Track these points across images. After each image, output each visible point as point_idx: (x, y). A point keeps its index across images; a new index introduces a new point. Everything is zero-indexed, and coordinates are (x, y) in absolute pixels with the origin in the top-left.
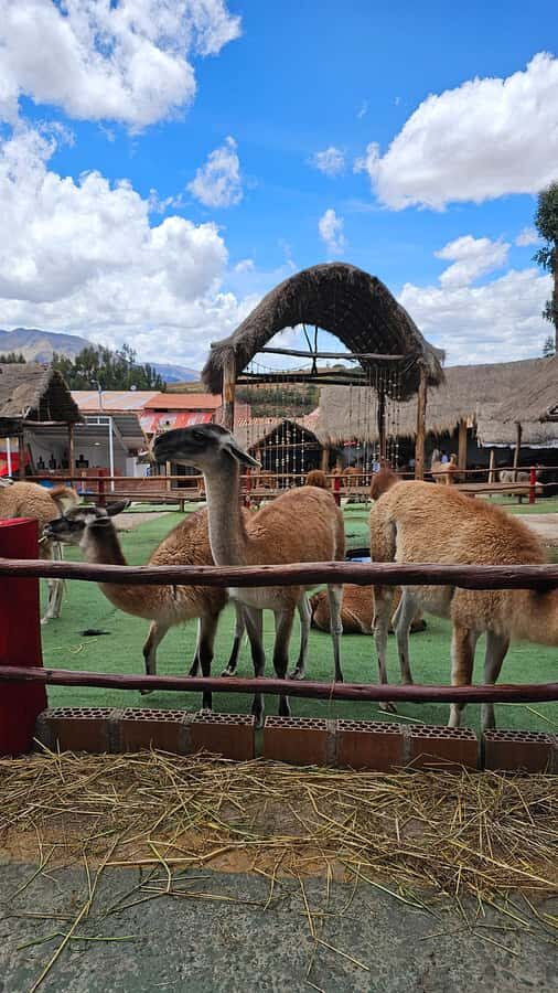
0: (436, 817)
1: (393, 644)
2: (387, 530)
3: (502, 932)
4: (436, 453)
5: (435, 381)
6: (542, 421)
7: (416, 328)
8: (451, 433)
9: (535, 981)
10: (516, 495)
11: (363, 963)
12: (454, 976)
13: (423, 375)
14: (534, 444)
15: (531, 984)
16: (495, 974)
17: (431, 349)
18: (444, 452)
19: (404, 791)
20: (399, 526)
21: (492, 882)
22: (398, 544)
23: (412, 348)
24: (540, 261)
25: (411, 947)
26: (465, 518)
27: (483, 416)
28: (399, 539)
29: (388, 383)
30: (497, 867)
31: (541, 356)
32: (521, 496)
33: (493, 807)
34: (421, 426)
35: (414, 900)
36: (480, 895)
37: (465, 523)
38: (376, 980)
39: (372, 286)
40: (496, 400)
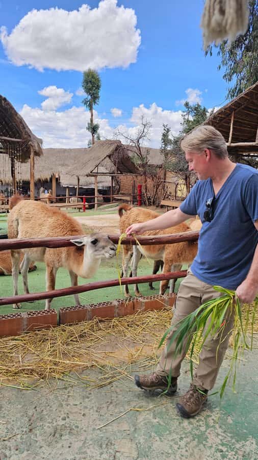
0: (39, 350)
1: (21, 278)
2: (15, 224)
3: (66, 388)
4: (42, 189)
5: (38, 154)
6: (87, 176)
7: (27, 127)
8: (49, 179)
9: (78, 403)
10: (78, 208)
11: (3, 421)
12: (45, 413)
13: (32, 150)
14: (85, 186)
15: (76, 405)
16: (62, 406)
17: (35, 138)
18: (46, 189)
19: (24, 342)
20: (20, 221)
21: (62, 370)
22: (19, 230)
23: (25, 136)
24: (85, 104)
25: (26, 407)
26: (48, 217)
27: (63, 173)
28: (20, 228)
29: (15, 153)
30: (64, 363)
31: (87, 147)
32: (80, 209)
33: (63, 339)
34: (32, 175)
35: (28, 387)
36: (57, 376)
37: (50, 220)
38: (9, 427)
39: (3, 102)
40: (67, 165)
